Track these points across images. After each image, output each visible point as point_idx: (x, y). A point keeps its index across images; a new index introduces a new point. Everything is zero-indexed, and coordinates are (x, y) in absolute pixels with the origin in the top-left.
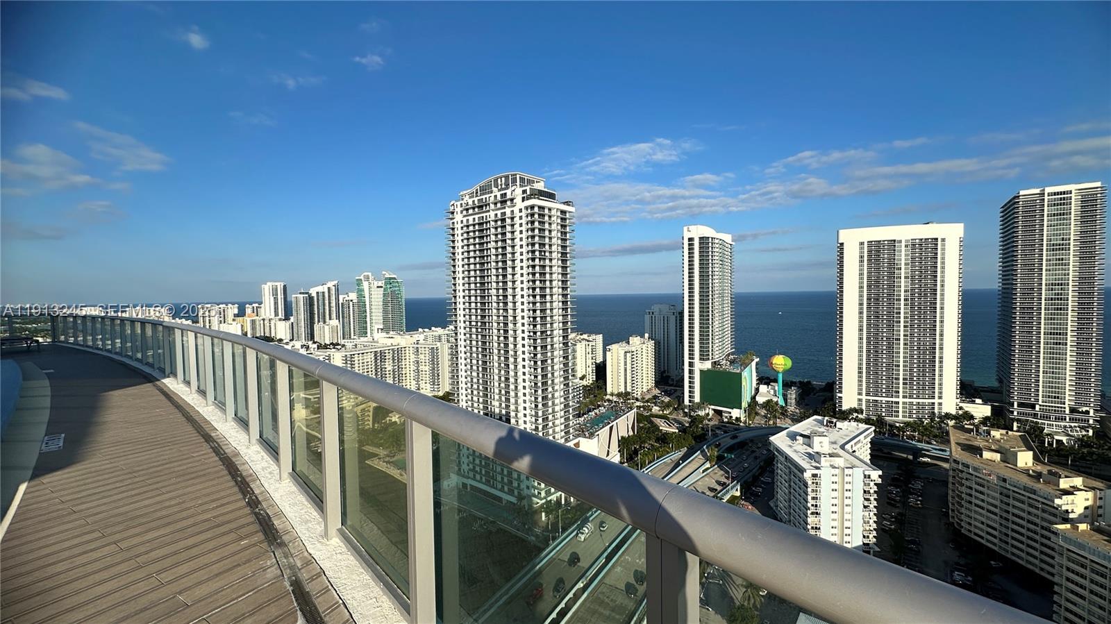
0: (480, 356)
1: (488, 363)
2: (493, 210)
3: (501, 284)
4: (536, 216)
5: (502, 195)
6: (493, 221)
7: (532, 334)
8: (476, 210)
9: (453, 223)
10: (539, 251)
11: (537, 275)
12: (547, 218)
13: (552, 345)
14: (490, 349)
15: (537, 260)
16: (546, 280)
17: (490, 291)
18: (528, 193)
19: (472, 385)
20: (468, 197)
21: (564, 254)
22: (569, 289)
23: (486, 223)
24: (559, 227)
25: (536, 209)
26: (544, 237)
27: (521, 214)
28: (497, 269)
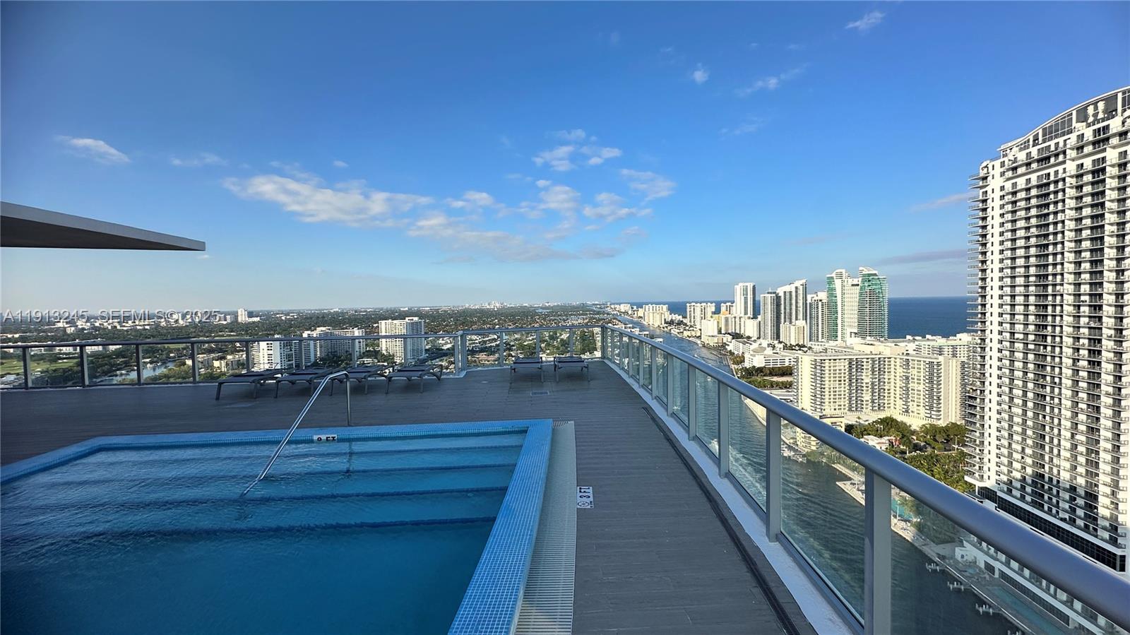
0: (1030, 385)
1: (1048, 398)
2: (1073, 160)
3: (1086, 277)
5: (1096, 131)
6: (1072, 177)
8: (1034, 166)
9: (985, 193)
14: (1053, 378)
17: (1059, 287)
20: (1015, 149)
23: (1056, 182)
28: (1079, 253)
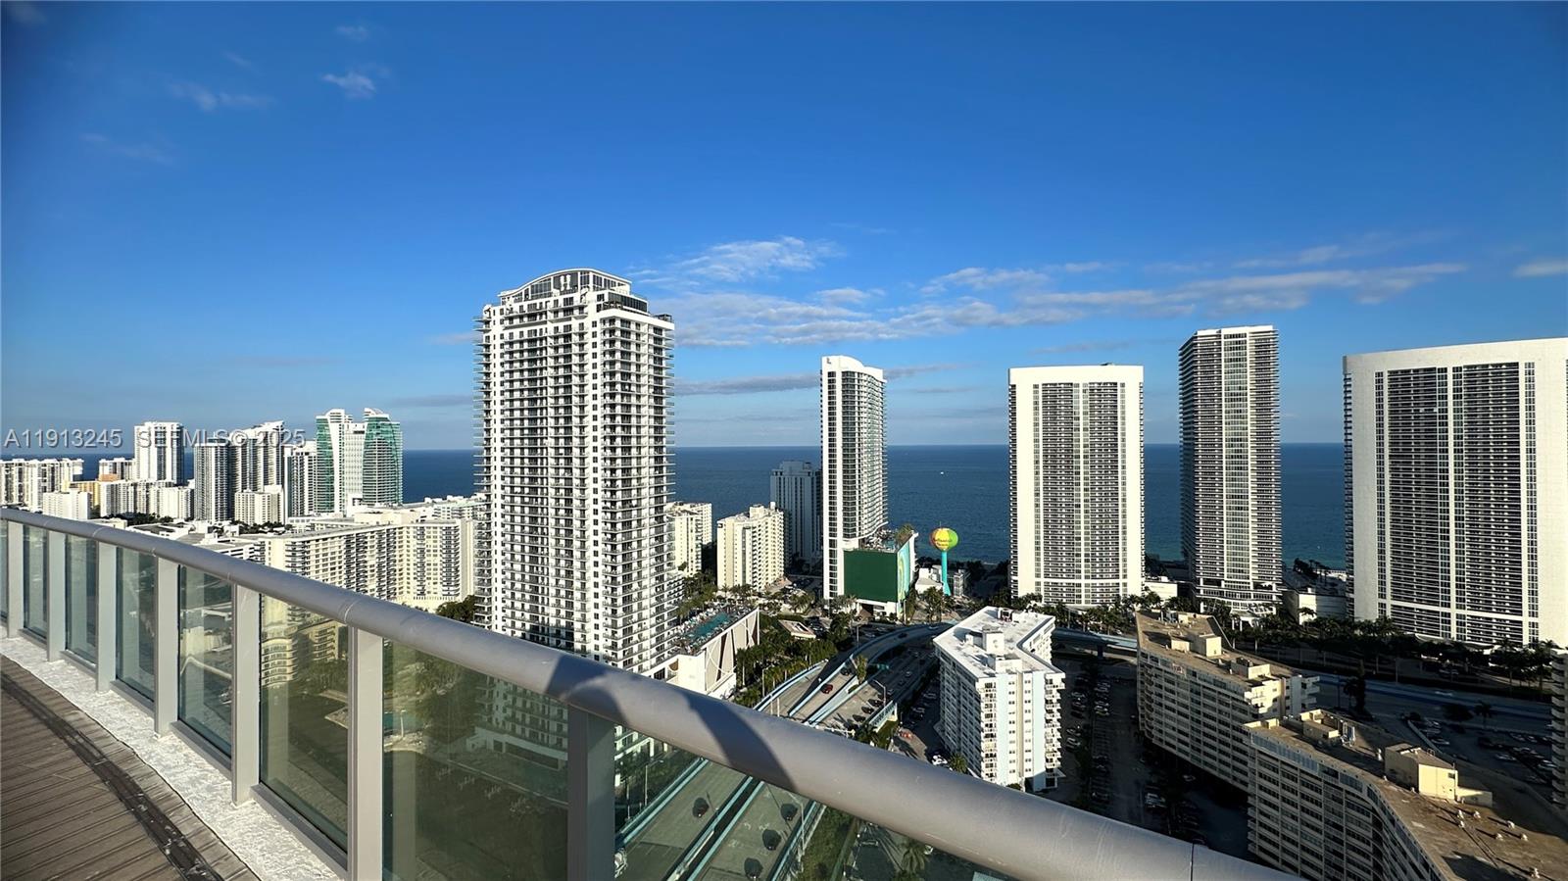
0: (527, 539)
1: (540, 549)
2: (552, 322)
3: (562, 431)
4: (618, 333)
5: (566, 300)
6: (551, 337)
7: (609, 504)
8: (526, 319)
9: (488, 338)
10: (622, 384)
11: (619, 419)
12: (633, 337)
13: (639, 521)
14: (542, 528)
15: (618, 398)
16: (631, 426)
17: (545, 441)
18: (606, 299)
19: (513, 585)
20: (512, 299)
21: (658, 389)
22: (664, 440)
23: (541, 340)
24: (652, 351)
25: (618, 324)
26: (630, 364)
27: (594, 329)
28: (557, 409)
